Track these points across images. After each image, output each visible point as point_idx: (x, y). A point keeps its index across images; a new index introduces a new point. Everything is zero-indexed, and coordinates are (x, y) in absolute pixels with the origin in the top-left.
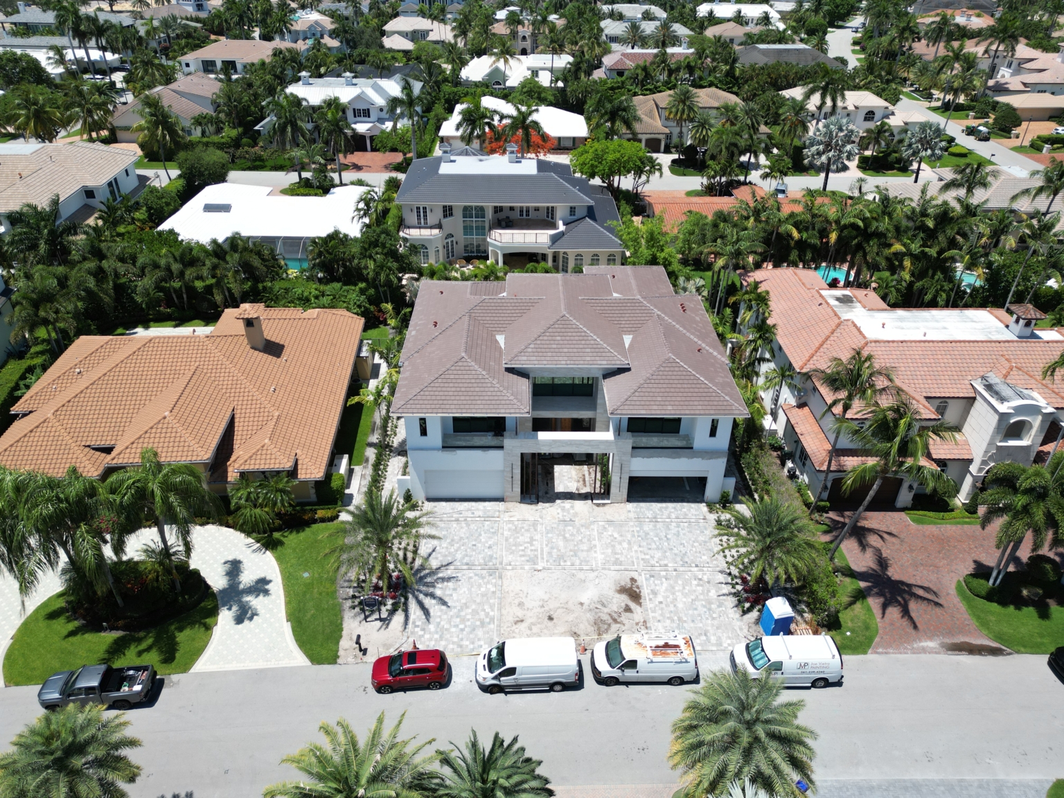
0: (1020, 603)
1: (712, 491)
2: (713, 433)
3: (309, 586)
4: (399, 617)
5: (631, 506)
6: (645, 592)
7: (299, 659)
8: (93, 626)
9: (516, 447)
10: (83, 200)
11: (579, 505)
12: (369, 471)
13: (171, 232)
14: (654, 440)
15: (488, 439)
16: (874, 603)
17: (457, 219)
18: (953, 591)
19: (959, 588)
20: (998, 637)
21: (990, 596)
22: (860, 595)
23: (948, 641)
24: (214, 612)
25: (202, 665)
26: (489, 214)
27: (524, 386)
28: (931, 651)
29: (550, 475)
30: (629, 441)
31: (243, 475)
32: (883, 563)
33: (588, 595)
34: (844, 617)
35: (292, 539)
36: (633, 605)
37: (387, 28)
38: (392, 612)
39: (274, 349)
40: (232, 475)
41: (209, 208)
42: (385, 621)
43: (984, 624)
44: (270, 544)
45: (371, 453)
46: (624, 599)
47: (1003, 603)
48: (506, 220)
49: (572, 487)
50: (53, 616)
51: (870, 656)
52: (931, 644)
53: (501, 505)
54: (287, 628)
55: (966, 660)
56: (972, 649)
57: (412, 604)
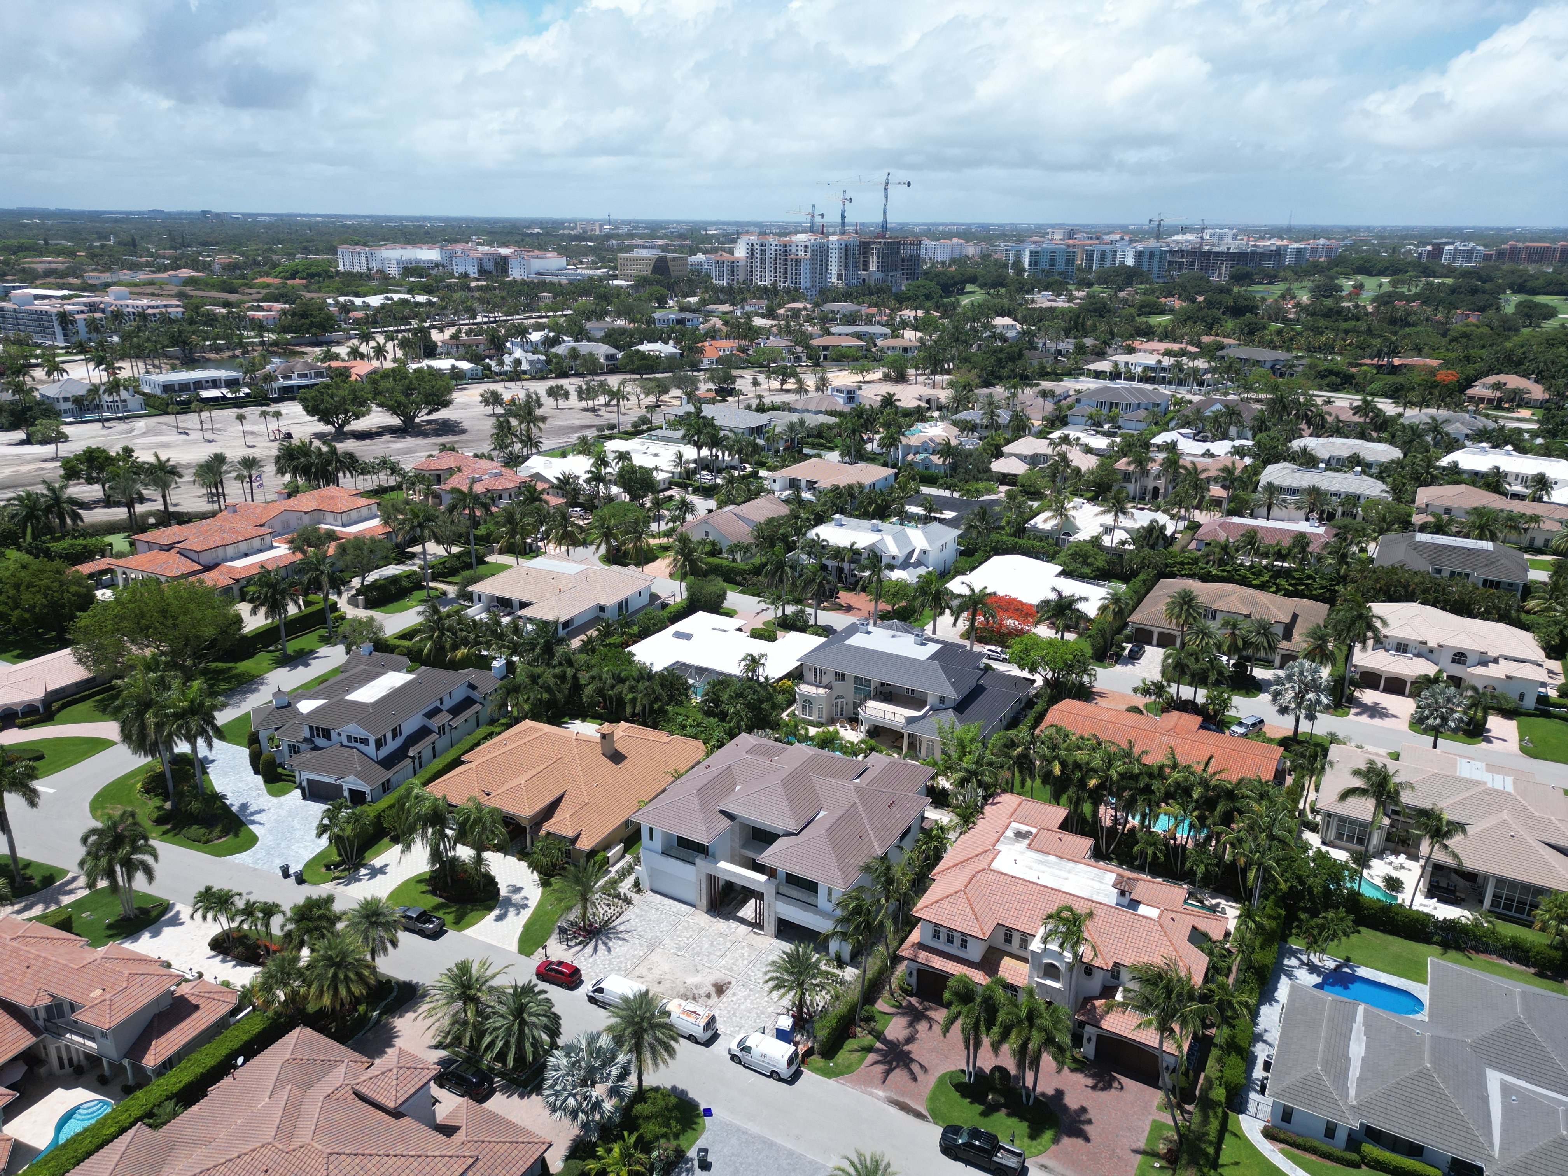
0: (977, 1100)
3: (547, 913)
4: (579, 947)
5: (776, 941)
6: (728, 991)
7: (514, 947)
8: (433, 893)
9: (704, 866)
10: (597, 613)
11: (743, 928)
13: (630, 653)
14: (795, 892)
15: (692, 857)
16: (873, 1057)
17: (850, 684)
18: (937, 1074)
19: (944, 1074)
20: (933, 1110)
21: (961, 1087)
22: (868, 1049)
23: (895, 1097)
24: (491, 909)
25: (469, 932)
26: (874, 687)
27: (729, 827)
28: (878, 1098)
30: (774, 887)
31: (549, 834)
32: (910, 1041)
33: (694, 980)
35: (559, 884)
36: (714, 995)
37: (1006, 449)
38: (577, 944)
39: (617, 757)
40: (543, 833)
41: (678, 635)
42: (570, 947)
43: (933, 1098)
44: (544, 882)
46: (713, 990)
47: (964, 1095)
48: (888, 695)
50: (420, 881)
51: (832, 1082)
52: (880, 1093)
53: (691, 911)
54: (519, 932)
55: (894, 1111)
56: (904, 1108)
57: (592, 944)
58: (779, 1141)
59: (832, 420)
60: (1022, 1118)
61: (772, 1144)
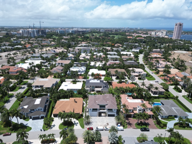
0: (140, 125)
1: (115, 116)
2: (115, 110)
3: (81, 123)
4: (89, 125)
5: (108, 117)
6: (109, 124)
7: (81, 128)
9: (98, 111)
10: (53, 85)
11: (104, 117)
12: (85, 114)
14: (110, 111)
15: (96, 111)
16: (128, 125)
17: (91, 87)
18: (134, 124)
19: (135, 124)
20: (137, 128)
21: (137, 125)
22: (127, 124)
24: (74, 125)
26: (95, 87)
27: (99, 106)
29: (101, 114)
30: (108, 111)
31: (75, 113)
32: (129, 122)
33: (104, 124)
34: (125, 126)
35: (79, 119)
37: (80, 56)
39: (76, 102)
43: (136, 127)
44: (77, 120)
45: (85, 112)
46: (107, 124)
47: (138, 125)
49: (103, 115)
50: (62, 125)
51: (126, 129)
52: (132, 128)
53: (97, 117)
54: (80, 126)
55: (134, 129)
56: (135, 129)
57: (90, 125)
58: (128, 136)
59: (54, 55)
60: (145, 125)
61: (128, 137)
